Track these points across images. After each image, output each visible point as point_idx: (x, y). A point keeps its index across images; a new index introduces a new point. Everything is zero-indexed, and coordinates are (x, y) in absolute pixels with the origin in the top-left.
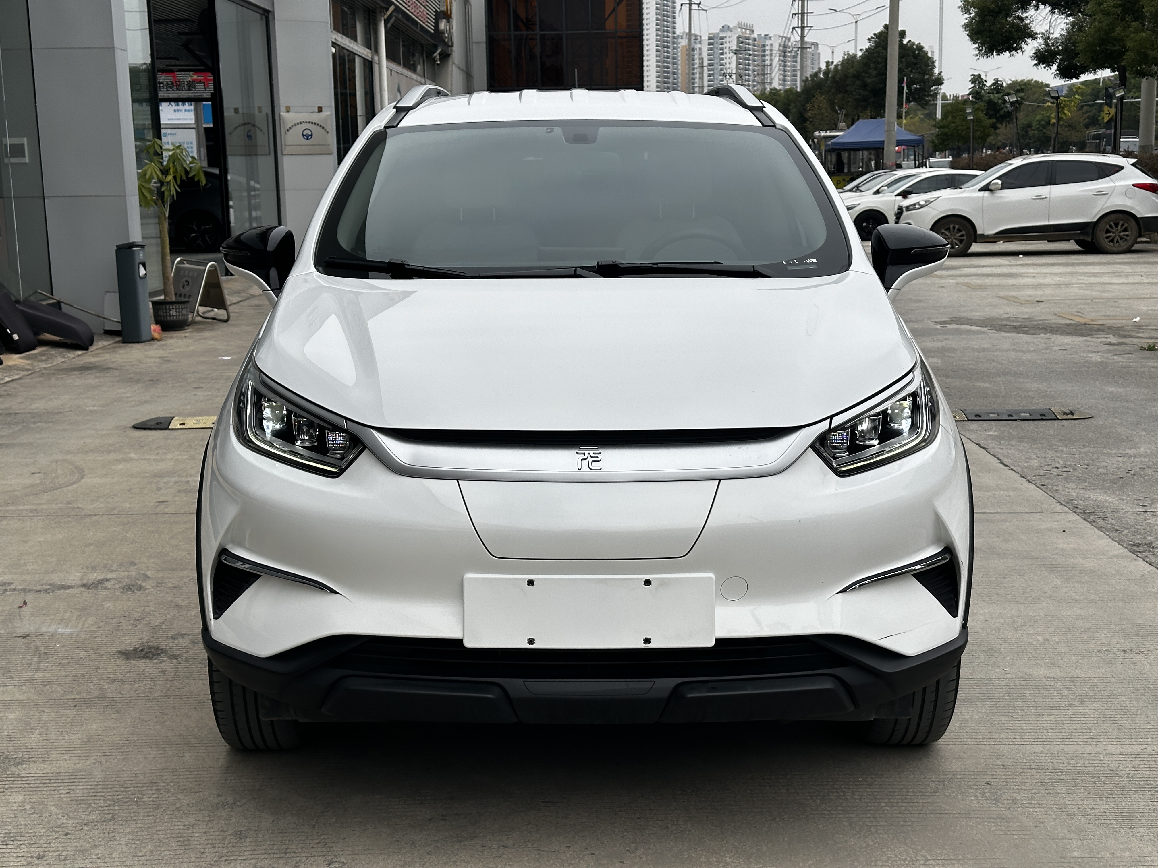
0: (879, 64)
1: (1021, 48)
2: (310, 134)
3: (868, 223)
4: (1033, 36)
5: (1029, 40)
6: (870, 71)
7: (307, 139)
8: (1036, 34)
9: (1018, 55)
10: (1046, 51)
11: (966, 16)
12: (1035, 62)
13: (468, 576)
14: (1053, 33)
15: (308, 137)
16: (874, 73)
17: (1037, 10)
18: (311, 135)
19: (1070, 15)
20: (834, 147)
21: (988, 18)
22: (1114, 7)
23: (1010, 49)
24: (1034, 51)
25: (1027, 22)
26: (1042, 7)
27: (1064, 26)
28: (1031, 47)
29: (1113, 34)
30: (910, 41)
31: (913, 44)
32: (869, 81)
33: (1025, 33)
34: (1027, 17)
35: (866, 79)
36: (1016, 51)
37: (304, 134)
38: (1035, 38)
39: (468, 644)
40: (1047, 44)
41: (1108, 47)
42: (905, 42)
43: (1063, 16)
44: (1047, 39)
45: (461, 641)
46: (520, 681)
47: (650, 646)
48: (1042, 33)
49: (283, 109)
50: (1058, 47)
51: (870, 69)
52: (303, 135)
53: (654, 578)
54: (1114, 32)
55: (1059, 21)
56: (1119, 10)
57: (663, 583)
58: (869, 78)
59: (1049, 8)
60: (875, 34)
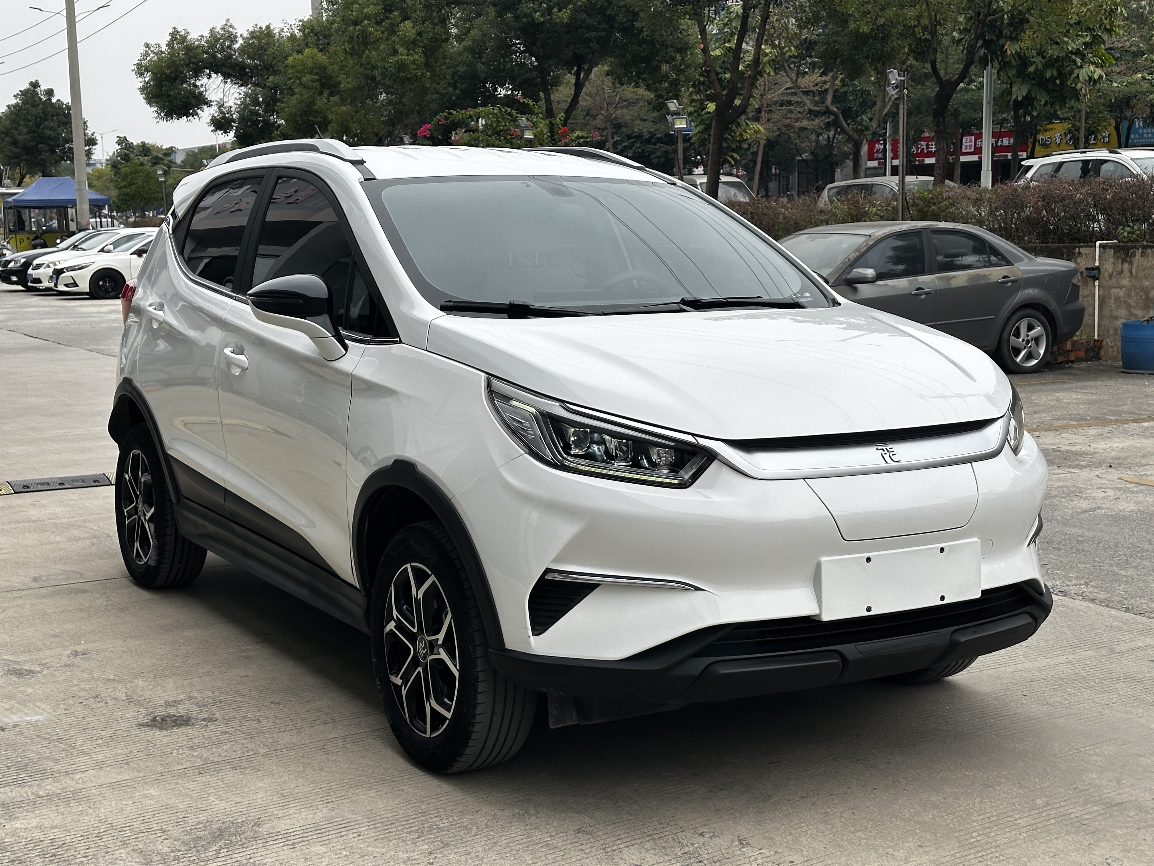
0: (29, 121)
1: (197, 114)
3: (105, 282)
4: (208, 104)
5: (205, 107)
6: (20, 128)
8: (211, 101)
9: (194, 120)
10: (222, 118)
11: (140, 79)
12: (213, 128)
14: (228, 102)
16: (25, 130)
17: (209, 78)
19: (242, 85)
20: (16, 204)
21: (165, 82)
22: (312, 81)
23: (187, 115)
24: (210, 118)
25: (202, 89)
26: (214, 75)
27: (237, 96)
28: (207, 113)
29: (315, 107)
30: (59, 100)
31: (63, 104)
32: (20, 138)
33: (200, 101)
34: (202, 85)
35: (16, 135)
36: (193, 116)
38: (210, 106)
40: (222, 112)
41: (310, 118)
42: (54, 100)
43: (236, 86)
44: (221, 106)
46: (852, 646)
47: (945, 602)
48: (217, 101)
50: (232, 115)
51: (20, 126)
54: (316, 104)
55: (232, 91)
56: (317, 84)
57: (952, 549)
58: (19, 135)
59: (222, 78)
60: (21, 91)
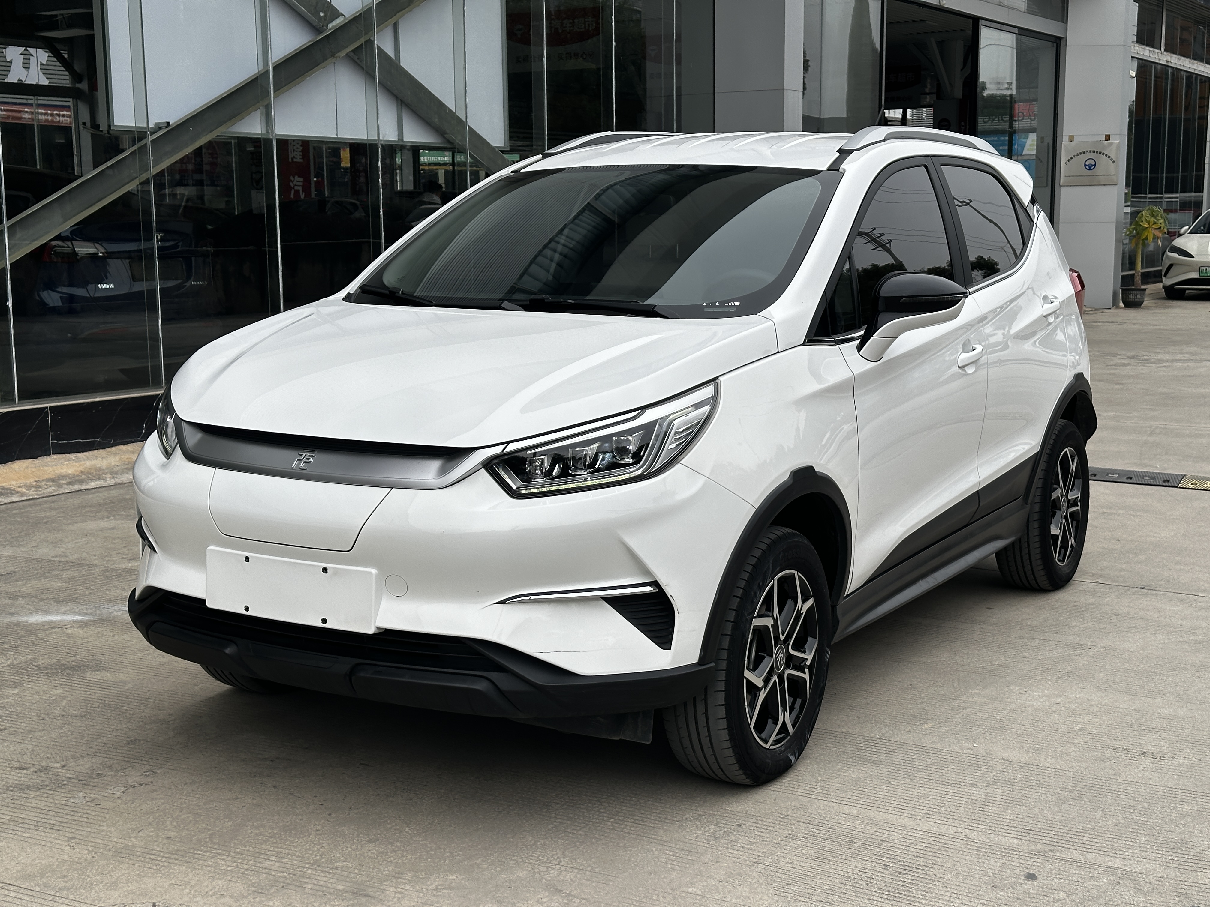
2: (1094, 163)
7: (1090, 169)
13: (211, 547)
15: (1090, 167)
18: (1095, 165)
37: (1087, 164)
39: (209, 605)
45: (204, 601)
47: (326, 626)
49: (1066, 139)
52: (1085, 165)
53: (330, 568)
57: (336, 572)
